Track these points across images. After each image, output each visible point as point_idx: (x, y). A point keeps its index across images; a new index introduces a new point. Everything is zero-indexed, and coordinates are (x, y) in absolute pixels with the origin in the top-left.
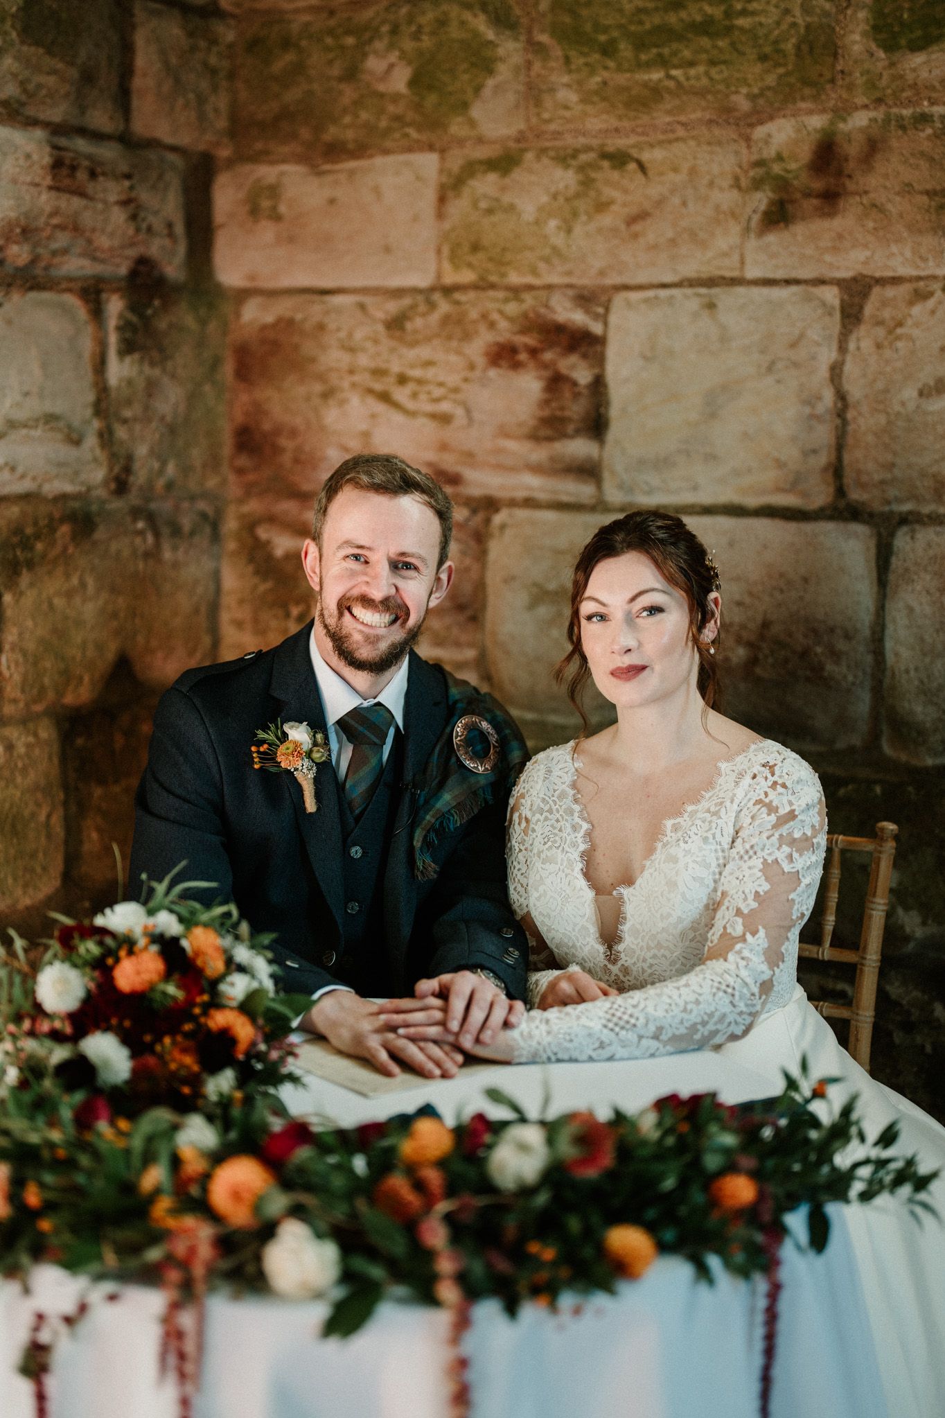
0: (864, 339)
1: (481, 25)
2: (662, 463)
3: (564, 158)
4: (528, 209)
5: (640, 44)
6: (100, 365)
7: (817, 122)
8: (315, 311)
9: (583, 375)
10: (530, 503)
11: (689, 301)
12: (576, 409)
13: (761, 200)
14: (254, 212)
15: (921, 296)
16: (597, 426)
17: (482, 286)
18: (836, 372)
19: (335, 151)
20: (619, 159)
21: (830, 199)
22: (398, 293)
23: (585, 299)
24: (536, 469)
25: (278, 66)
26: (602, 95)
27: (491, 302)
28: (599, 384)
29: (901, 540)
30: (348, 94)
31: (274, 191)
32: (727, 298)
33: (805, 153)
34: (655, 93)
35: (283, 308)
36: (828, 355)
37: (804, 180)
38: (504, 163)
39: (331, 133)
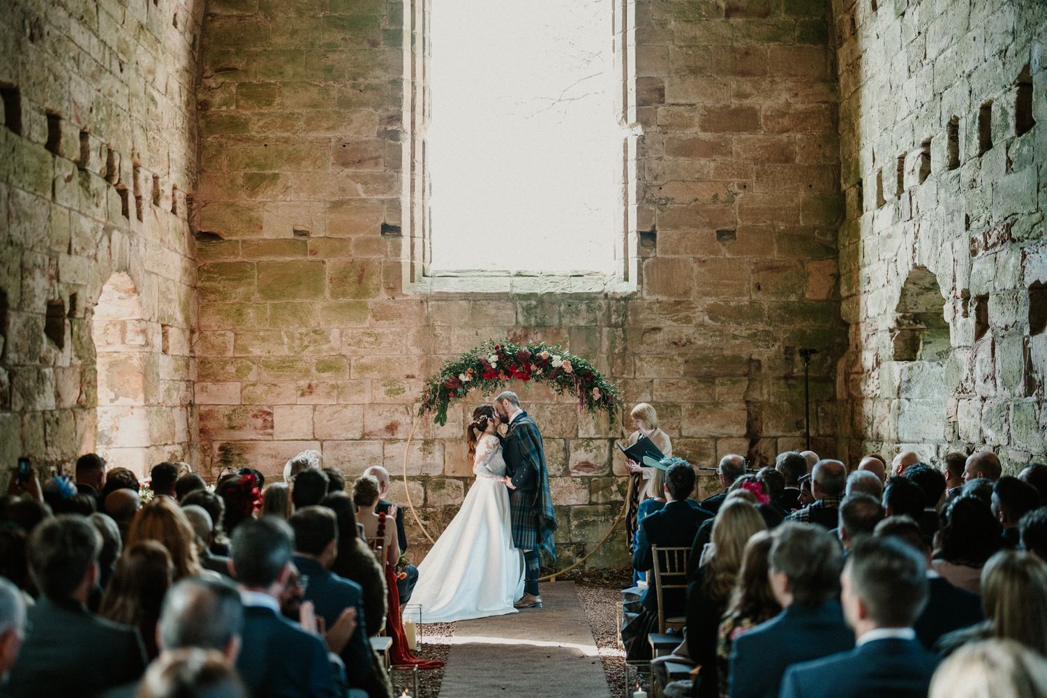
0: (316, 413)
1: (249, 363)
2: (284, 433)
3: (265, 385)
4: (259, 393)
5: (278, 368)
6: (188, 420)
7: (308, 381)
8: (217, 408)
9: (270, 419)
10: (259, 440)
11: (288, 407)
12: (269, 425)
13: (300, 392)
14: (202, 391)
15: (325, 407)
16: (272, 427)
17: (251, 405)
18: (313, 418)
19: (218, 381)
20: (275, 385)
21: (311, 392)
22: (233, 405)
23: (269, 407)
24: (262, 435)
25: (208, 366)
26: (271, 375)
27: (252, 407)
28: (272, 420)
29: (324, 443)
30: (222, 372)
31: (206, 387)
32: (294, 407)
33: (307, 385)
34: (281, 375)
35: (210, 407)
36: (311, 416)
37: (306, 390)
38: (254, 385)
39: (218, 378)
